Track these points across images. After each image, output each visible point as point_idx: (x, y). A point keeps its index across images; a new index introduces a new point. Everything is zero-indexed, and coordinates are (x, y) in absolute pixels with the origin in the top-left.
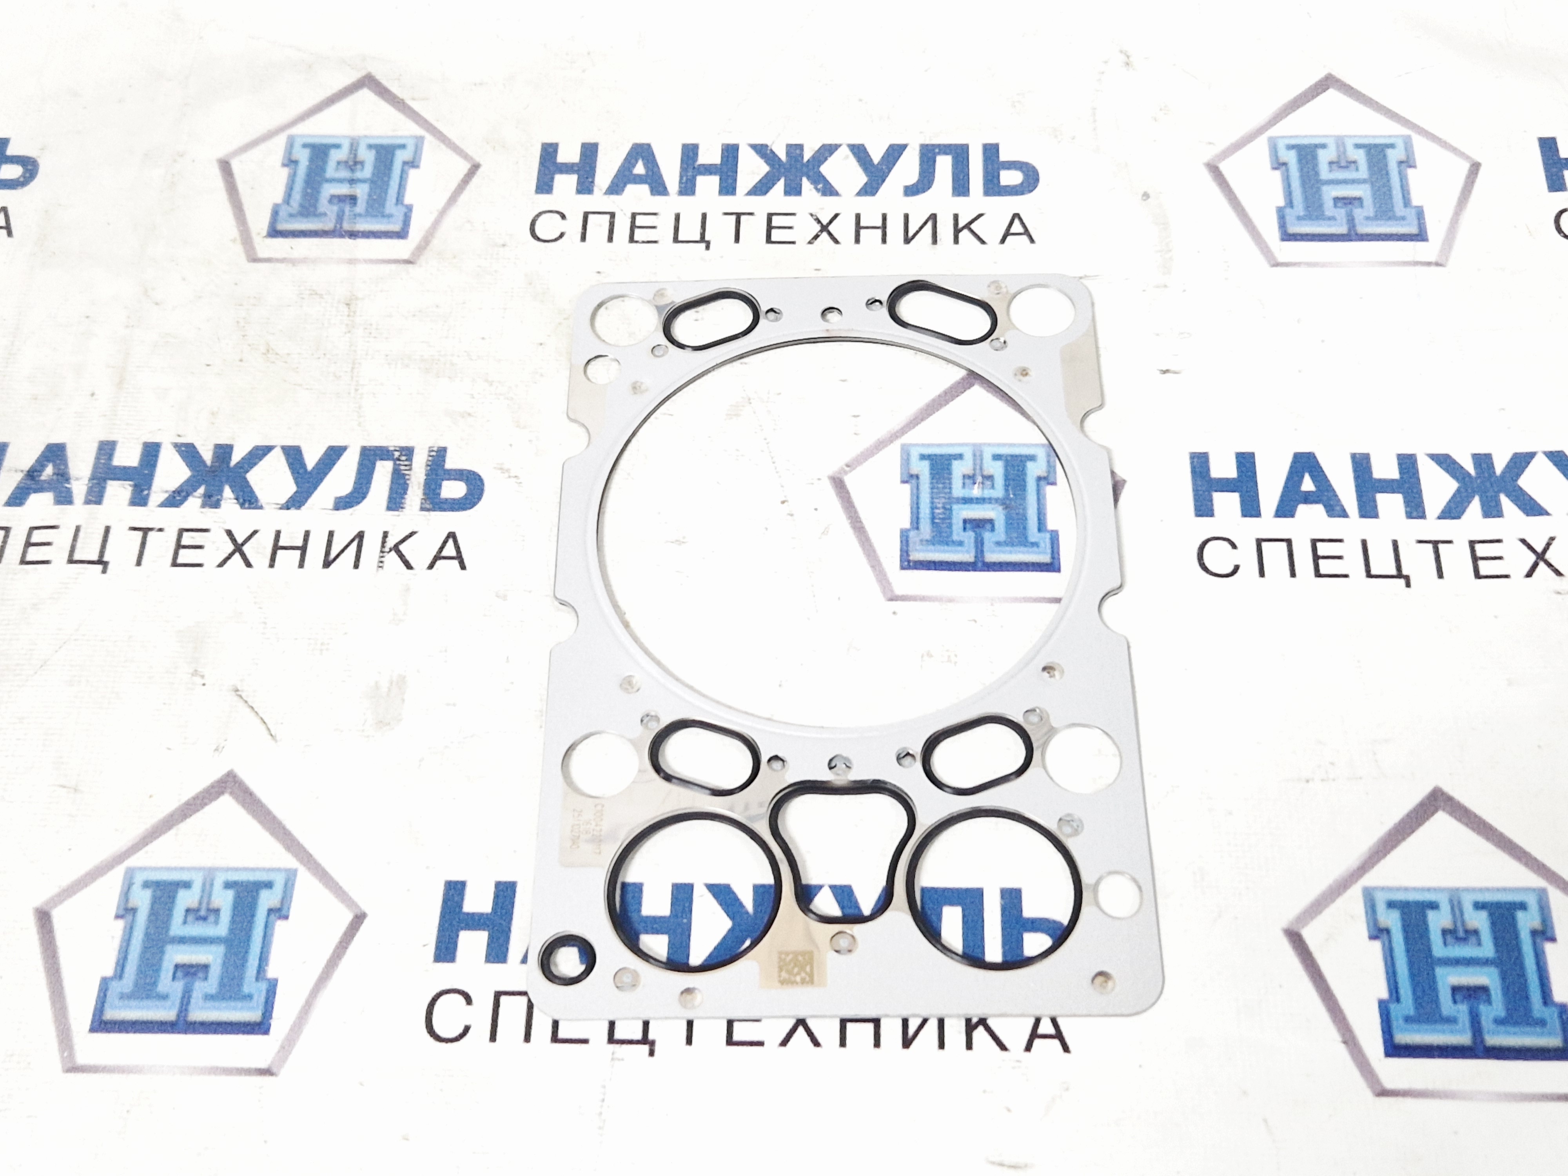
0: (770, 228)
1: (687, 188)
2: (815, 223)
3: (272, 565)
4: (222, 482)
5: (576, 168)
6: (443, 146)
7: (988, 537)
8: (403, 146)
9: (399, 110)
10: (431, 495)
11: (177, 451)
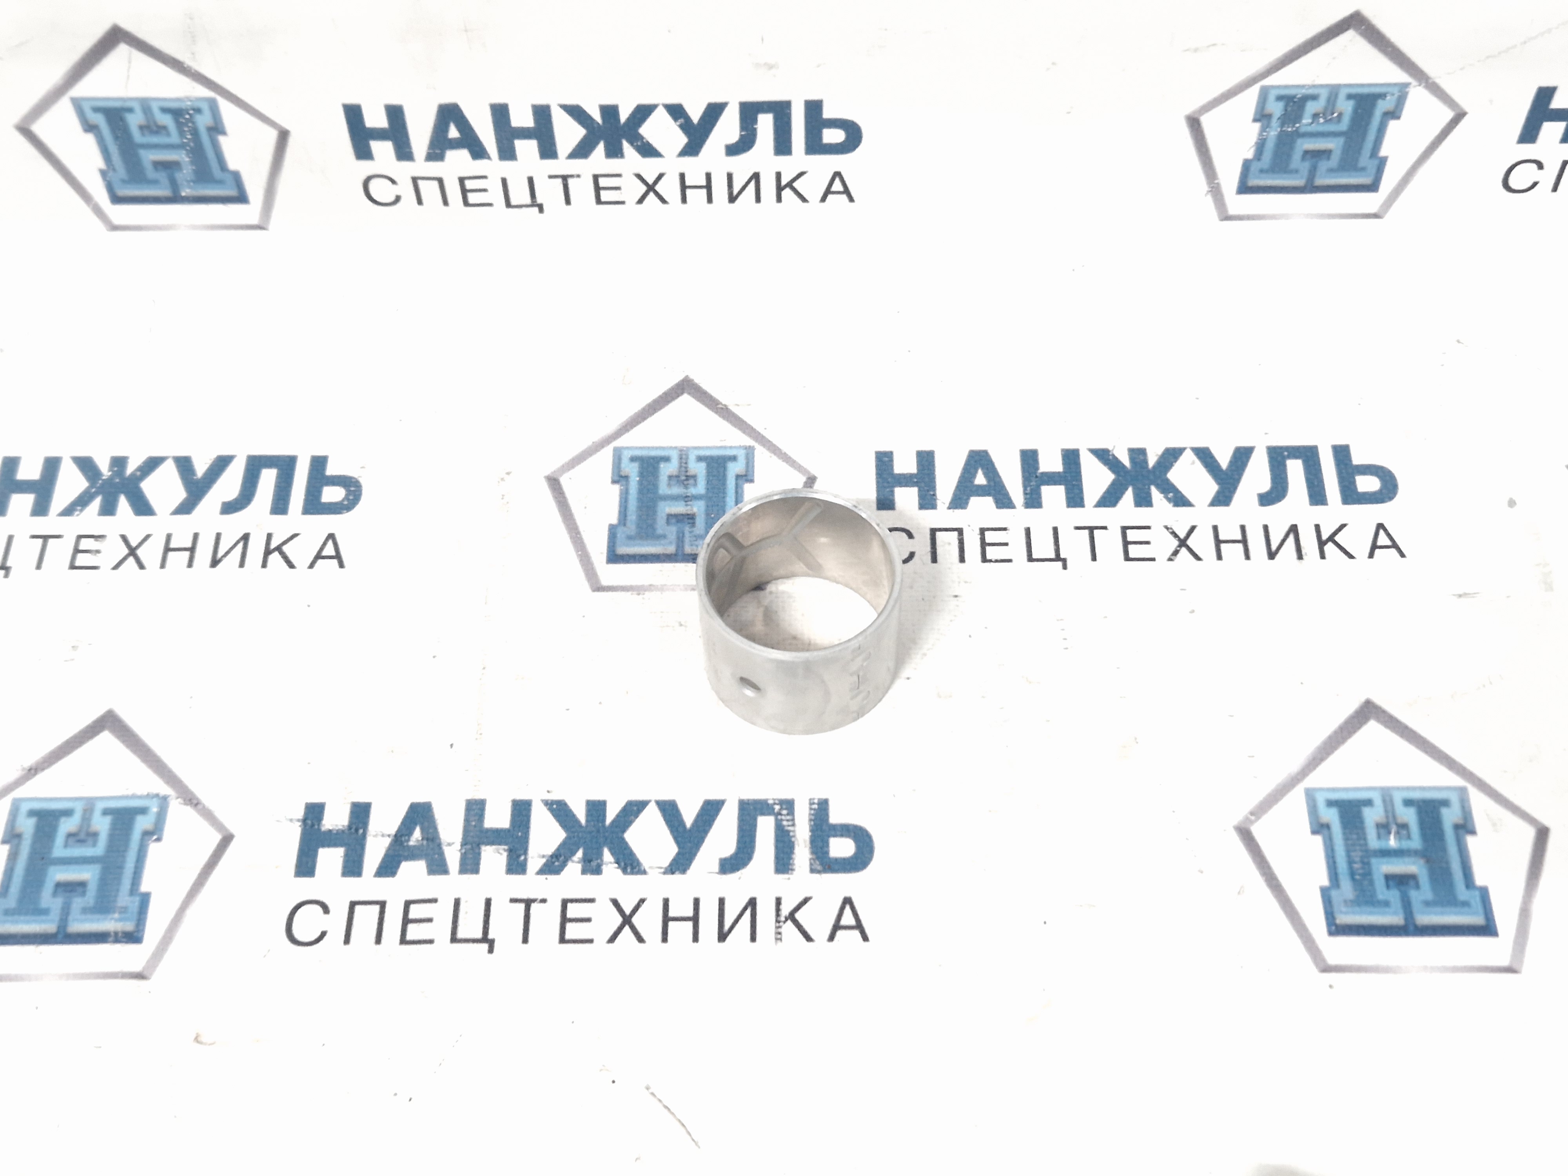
0: (1126, 543)
1: (1033, 501)
2: (1171, 537)
3: (665, 939)
4: (600, 844)
5: (915, 480)
6: (774, 458)
7: (1413, 894)
8: (734, 458)
9: (724, 417)
10: (820, 854)
11: (549, 809)
